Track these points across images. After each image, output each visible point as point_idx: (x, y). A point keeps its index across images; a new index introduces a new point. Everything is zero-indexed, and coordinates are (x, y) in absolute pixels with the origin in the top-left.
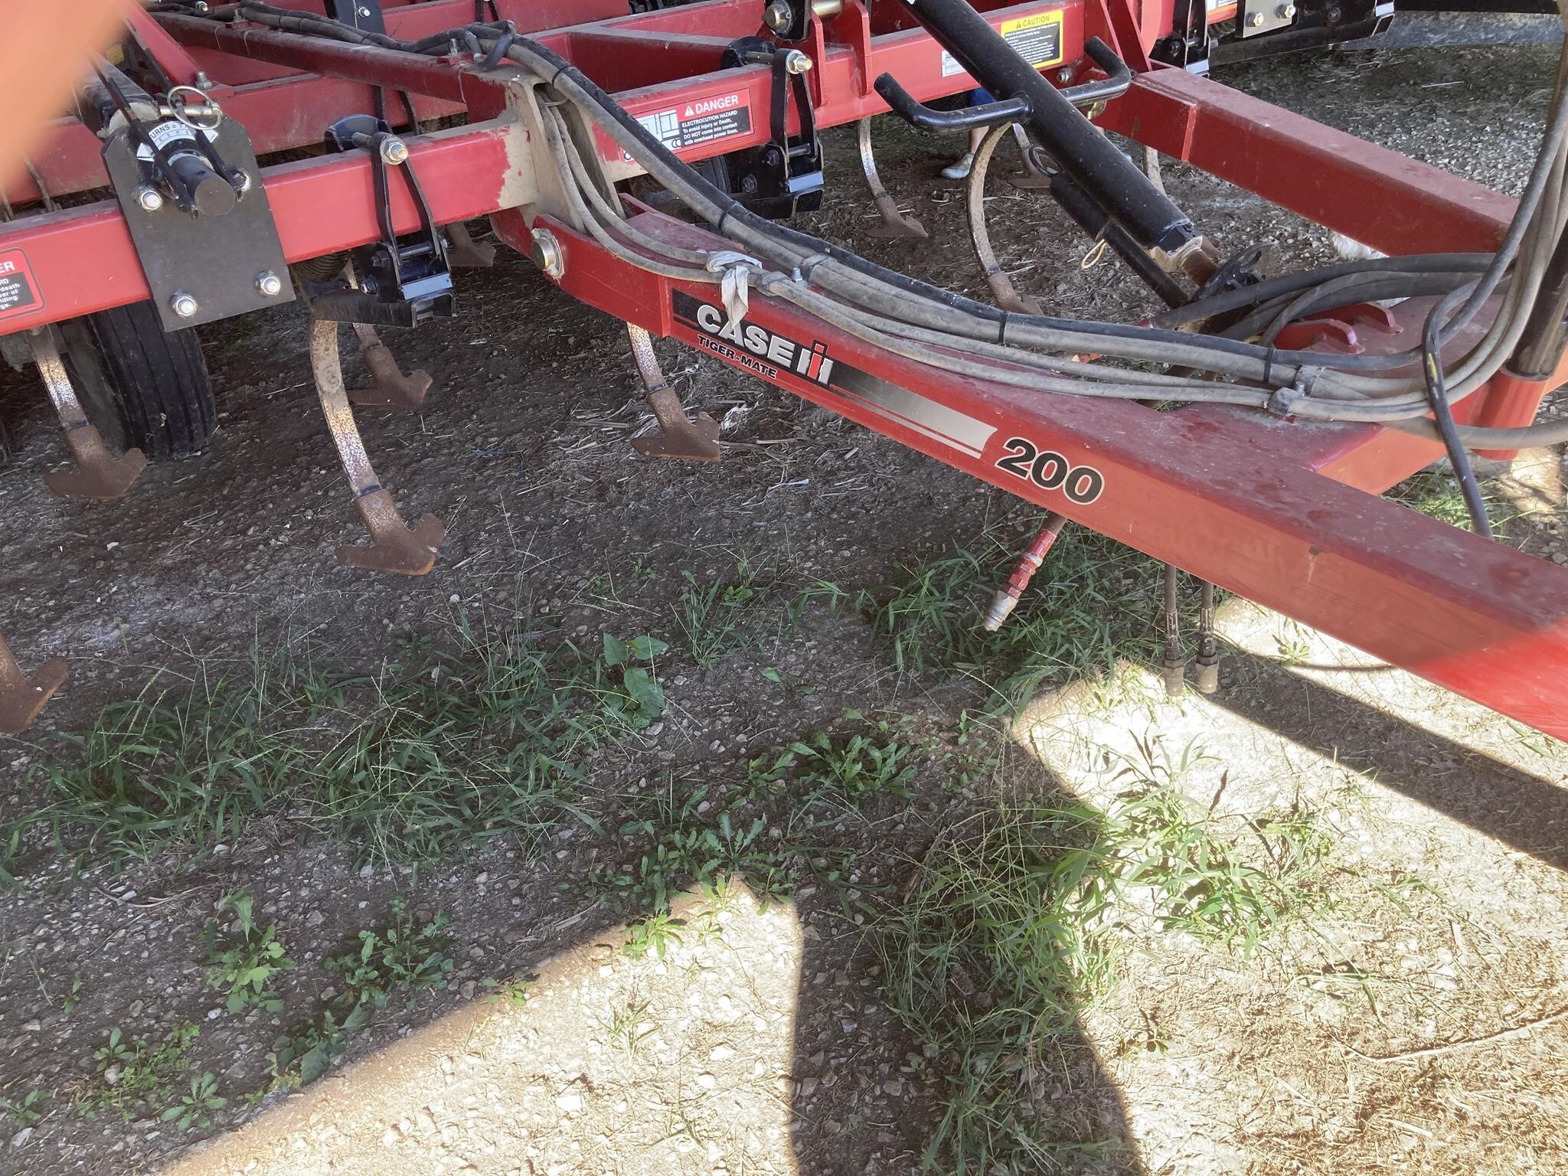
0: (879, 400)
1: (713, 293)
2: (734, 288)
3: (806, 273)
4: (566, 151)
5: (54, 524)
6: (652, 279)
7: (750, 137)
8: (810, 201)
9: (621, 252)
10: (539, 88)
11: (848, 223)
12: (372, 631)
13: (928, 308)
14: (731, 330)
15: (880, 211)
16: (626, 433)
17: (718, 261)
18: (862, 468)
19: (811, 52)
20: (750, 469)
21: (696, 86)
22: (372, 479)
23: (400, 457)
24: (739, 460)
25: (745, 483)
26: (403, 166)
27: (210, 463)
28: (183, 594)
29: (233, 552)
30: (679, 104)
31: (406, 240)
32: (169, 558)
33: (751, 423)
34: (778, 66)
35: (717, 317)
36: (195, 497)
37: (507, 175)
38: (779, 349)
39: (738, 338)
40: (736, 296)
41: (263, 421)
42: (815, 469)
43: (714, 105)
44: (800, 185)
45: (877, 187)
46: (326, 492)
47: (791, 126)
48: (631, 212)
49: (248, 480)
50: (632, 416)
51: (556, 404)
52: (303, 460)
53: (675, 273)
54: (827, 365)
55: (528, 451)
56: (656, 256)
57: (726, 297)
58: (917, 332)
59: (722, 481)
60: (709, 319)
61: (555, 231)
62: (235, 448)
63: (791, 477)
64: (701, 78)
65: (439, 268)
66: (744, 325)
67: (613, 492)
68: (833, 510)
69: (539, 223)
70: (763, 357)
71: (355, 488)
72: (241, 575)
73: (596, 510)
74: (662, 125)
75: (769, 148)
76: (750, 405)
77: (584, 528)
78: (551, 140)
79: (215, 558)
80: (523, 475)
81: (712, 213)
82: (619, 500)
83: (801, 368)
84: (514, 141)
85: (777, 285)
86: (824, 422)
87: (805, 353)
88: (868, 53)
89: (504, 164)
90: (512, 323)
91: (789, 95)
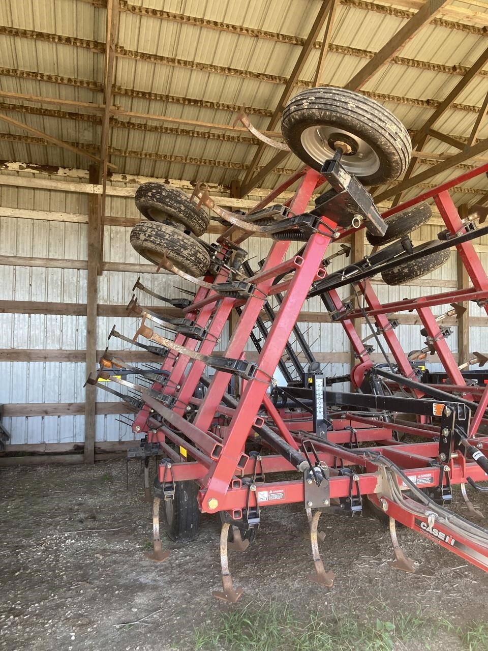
0: (466, 551)
1: (426, 520)
2: (431, 519)
3: (448, 519)
4: (392, 483)
5: (210, 559)
6: (410, 515)
7: (433, 484)
8: (448, 502)
9: (403, 507)
10: (386, 468)
11: (456, 508)
12: (302, 608)
13: (478, 532)
14: (429, 529)
15: (467, 506)
16: (378, 564)
17: (428, 513)
18: (459, 591)
19: (450, 466)
20: (420, 584)
21: (421, 471)
22: (318, 557)
23: (307, 558)
24: (416, 580)
25: (418, 588)
26: (357, 482)
27: (251, 550)
28: (247, 585)
29: (260, 577)
30: (417, 474)
31: (354, 497)
32: (242, 575)
33: (420, 569)
34: (442, 469)
35: (426, 525)
36: (248, 559)
37: (377, 486)
38: (441, 536)
39: (430, 531)
40: (432, 521)
41: (266, 540)
42: (443, 588)
43: (425, 476)
44: (445, 497)
45: (466, 499)
46: (286, 565)
47: (444, 483)
48: (405, 498)
49: (263, 557)
50: (380, 559)
51: (355, 551)
52: (278, 554)
53: (417, 514)
54: (453, 541)
55: (346, 564)
56: (412, 509)
57: (429, 521)
58: (475, 537)
59: (410, 585)
60: (424, 526)
61: (387, 500)
62: (258, 546)
63: (434, 589)
64: (422, 469)
65: (360, 504)
66: (433, 529)
67: (374, 582)
68: (449, 602)
69: (383, 497)
70: (437, 537)
71: (314, 559)
72: (263, 584)
73: (368, 586)
74: (413, 479)
75: (438, 487)
76: (420, 563)
77: (365, 591)
78: (388, 480)
79: (255, 577)
80: (345, 571)
81: (426, 502)
82: (376, 585)
83: (446, 541)
84: (379, 479)
85: (441, 520)
86: (446, 574)
87: (448, 537)
88: (465, 467)
89: (376, 483)
90: (340, 523)
91: (444, 475)
